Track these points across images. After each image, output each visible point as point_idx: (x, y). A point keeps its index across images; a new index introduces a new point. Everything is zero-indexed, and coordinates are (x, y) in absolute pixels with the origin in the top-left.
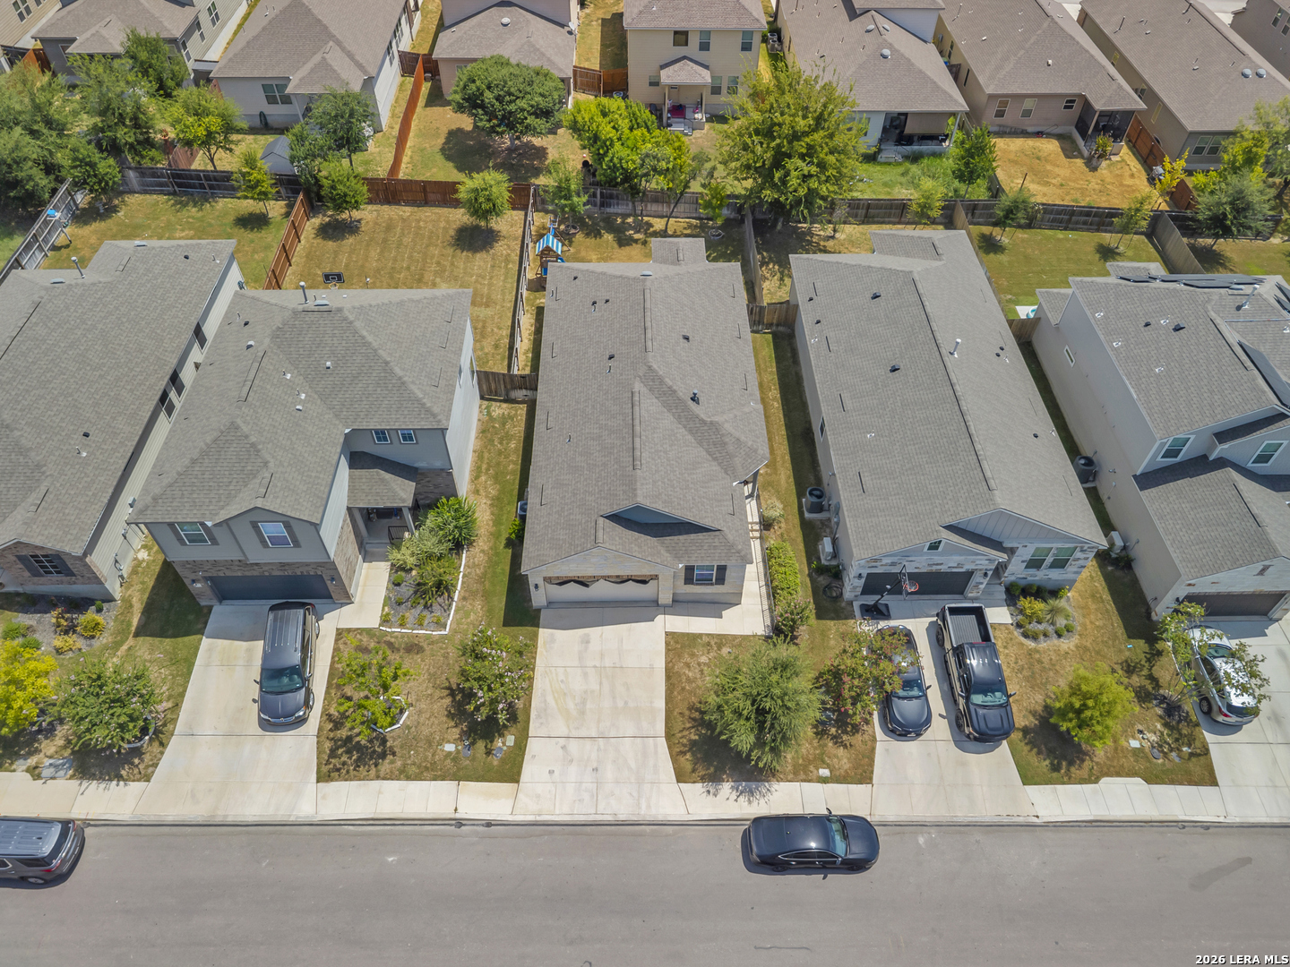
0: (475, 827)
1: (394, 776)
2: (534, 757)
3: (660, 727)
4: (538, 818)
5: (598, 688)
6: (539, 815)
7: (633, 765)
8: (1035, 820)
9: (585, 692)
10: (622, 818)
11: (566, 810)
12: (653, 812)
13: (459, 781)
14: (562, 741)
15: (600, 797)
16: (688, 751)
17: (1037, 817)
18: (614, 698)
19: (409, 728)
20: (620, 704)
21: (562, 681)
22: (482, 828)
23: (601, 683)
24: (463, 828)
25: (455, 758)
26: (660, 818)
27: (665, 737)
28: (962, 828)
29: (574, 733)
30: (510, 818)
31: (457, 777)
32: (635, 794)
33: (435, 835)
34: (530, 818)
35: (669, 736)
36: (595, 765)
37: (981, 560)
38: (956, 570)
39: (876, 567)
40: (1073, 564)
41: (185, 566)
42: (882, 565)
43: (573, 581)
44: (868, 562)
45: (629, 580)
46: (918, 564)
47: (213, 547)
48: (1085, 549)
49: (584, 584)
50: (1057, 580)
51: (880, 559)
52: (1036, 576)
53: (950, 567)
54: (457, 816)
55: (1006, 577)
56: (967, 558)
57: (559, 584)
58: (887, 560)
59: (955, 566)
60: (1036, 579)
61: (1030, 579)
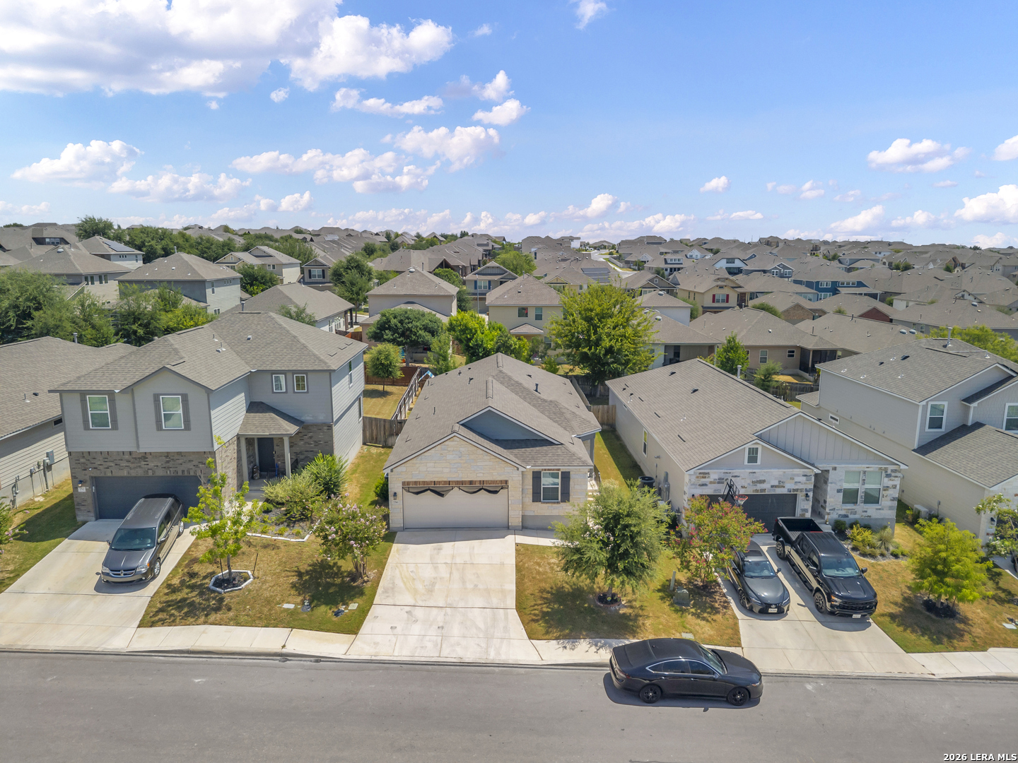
0: (302, 662)
1: (222, 623)
2: (376, 618)
3: (512, 602)
4: (373, 658)
5: (448, 576)
6: (376, 656)
7: (481, 625)
8: (933, 677)
9: (435, 578)
10: (468, 660)
13: (292, 628)
14: (408, 609)
15: (444, 646)
16: (541, 619)
17: (934, 675)
18: (464, 582)
19: (249, 591)
20: (469, 586)
21: (412, 572)
22: (309, 663)
23: (451, 573)
24: (288, 662)
25: (291, 613)
26: (511, 662)
27: (516, 609)
28: (853, 681)
29: (420, 603)
30: (343, 656)
31: (291, 626)
32: (483, 645)
33: (257, 665)
34: (368, 657)
35: (520, 608)
36: (441, 625)
37: (798, 475)
38: (779, 491)
39: (706, 485)
40: (885, 495)
41: (79, 461)
42: (711, 483)
43: (429, 489)
44: (697, 477)
45: (482, 489)
46: (743, 481)
47: (115, 432)
48: (889, 472)
49: (440, 494)
50: (876, 519)
51: (708, 473)
52: (855, 513)
53: (772, 486)
54: (284, 651)
55: (829, 514)
56: (784, 472)
57: (417, 493)
58: (714, 475)
59: (777, 484)
60: (857, 516)
61: (851, 516)
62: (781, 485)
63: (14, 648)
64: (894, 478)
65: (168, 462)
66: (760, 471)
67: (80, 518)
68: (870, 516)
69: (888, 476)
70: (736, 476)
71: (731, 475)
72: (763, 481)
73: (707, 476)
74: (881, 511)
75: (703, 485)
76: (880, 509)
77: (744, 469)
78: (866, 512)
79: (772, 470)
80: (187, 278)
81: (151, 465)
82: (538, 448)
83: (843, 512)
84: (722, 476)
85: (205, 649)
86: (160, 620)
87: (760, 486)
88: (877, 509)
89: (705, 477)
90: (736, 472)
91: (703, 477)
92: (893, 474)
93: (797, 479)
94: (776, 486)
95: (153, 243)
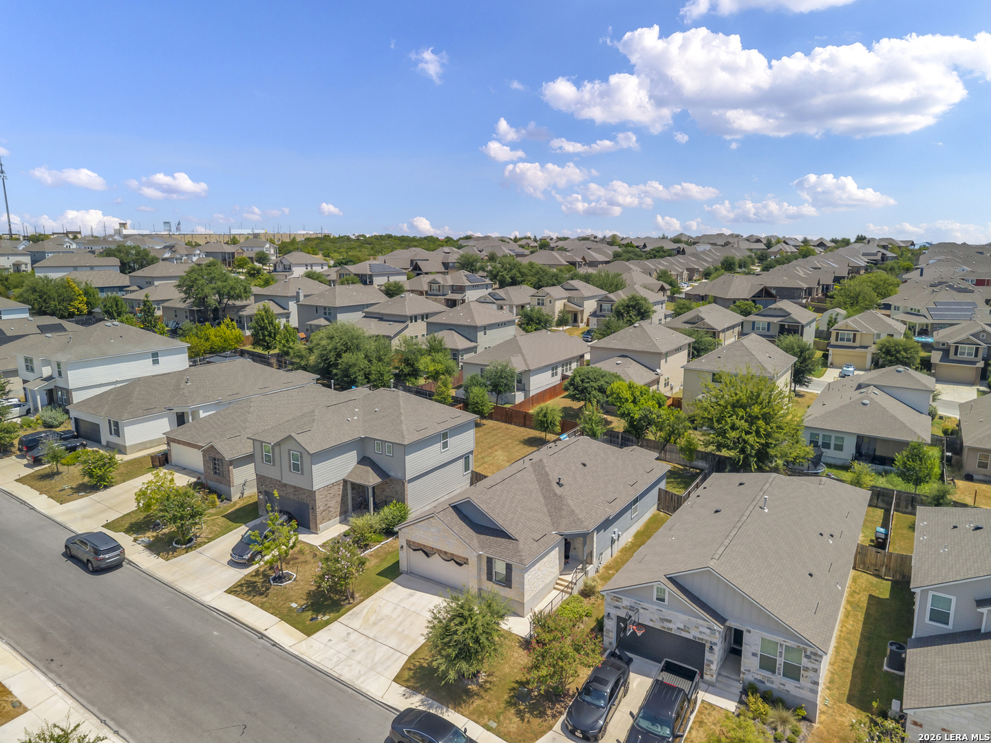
0: (264, 643)
2: (329, 630)
3: (411, 651)
4: (300, 655)
5: (396, 617)
6: (302, 654)
7: (377, 659)
9: (387, 616)
10: (342, 678)
11: (318, 660)
12: (363, 685)
13: (282, 620)
14: (351, 631)
15: (342, 663)
16: (414, 670)
18: (400, 626)
19: (285, 588)
20: (400, 629)
21: (380, 606)
22: (269, 645)
23: (399, 616)
24: (259, 640)
25: (291, 610)
26: (363, 691)
27: (409, 657)
29: (361, 630)
30: (287, 648)
31: (283, 618)
32: (363, 672)
33: (246, 636)
34: (297, 653)
35: (412, 657)
36: (356, 649)
37: (703, 626)
38: (684, 634)
39: (620, 608)
40: (805, 675)
41: (261, 479)
42: (623, 607)
43: (421, 549)
44: (612, 599)
45: (452, 559)
46: (651, 614)
47: (273, 467)
48: (808, 653)
49: (427, 555)
50: (795, 696)
51: (621, 599)
52: (772, 682)
53: (678, 628)
54: (264, 633)
55: (744, 673)
56: (689, 619)
57: (415, 550)
58: (626, 602)
59: (683, 627)
60: (774, 686)
61: (768, 684)
62: (686, 629)
63: (172, 585)
64: (814, 662)
65: (295, 491)
66: (666, 610)
67: (260, 513)
68: (788, 691)
69: (806, 656)
70: (644, 609)
71: (640, 606)
72: (670, 621)
73: (620, 600)
74: (801, 690)
75: (616, 607)
76: (799, 688)
77: (652, 604)
78: (784, 685)
79: (677, 614)
80: (466, 324)
81: (288, 491)
82: (498, 539)
83: (759, 677)
84: (633, 605)
85: (234, 616)
86: (236, 591)
87: (666, 625)
88: (796, 687)
89: (618, 601)
90: (646, 605)
91: (616, 601)
92: (813, 657)
93: (702, 629)
94: (682, 630)
95: (505, 273)
